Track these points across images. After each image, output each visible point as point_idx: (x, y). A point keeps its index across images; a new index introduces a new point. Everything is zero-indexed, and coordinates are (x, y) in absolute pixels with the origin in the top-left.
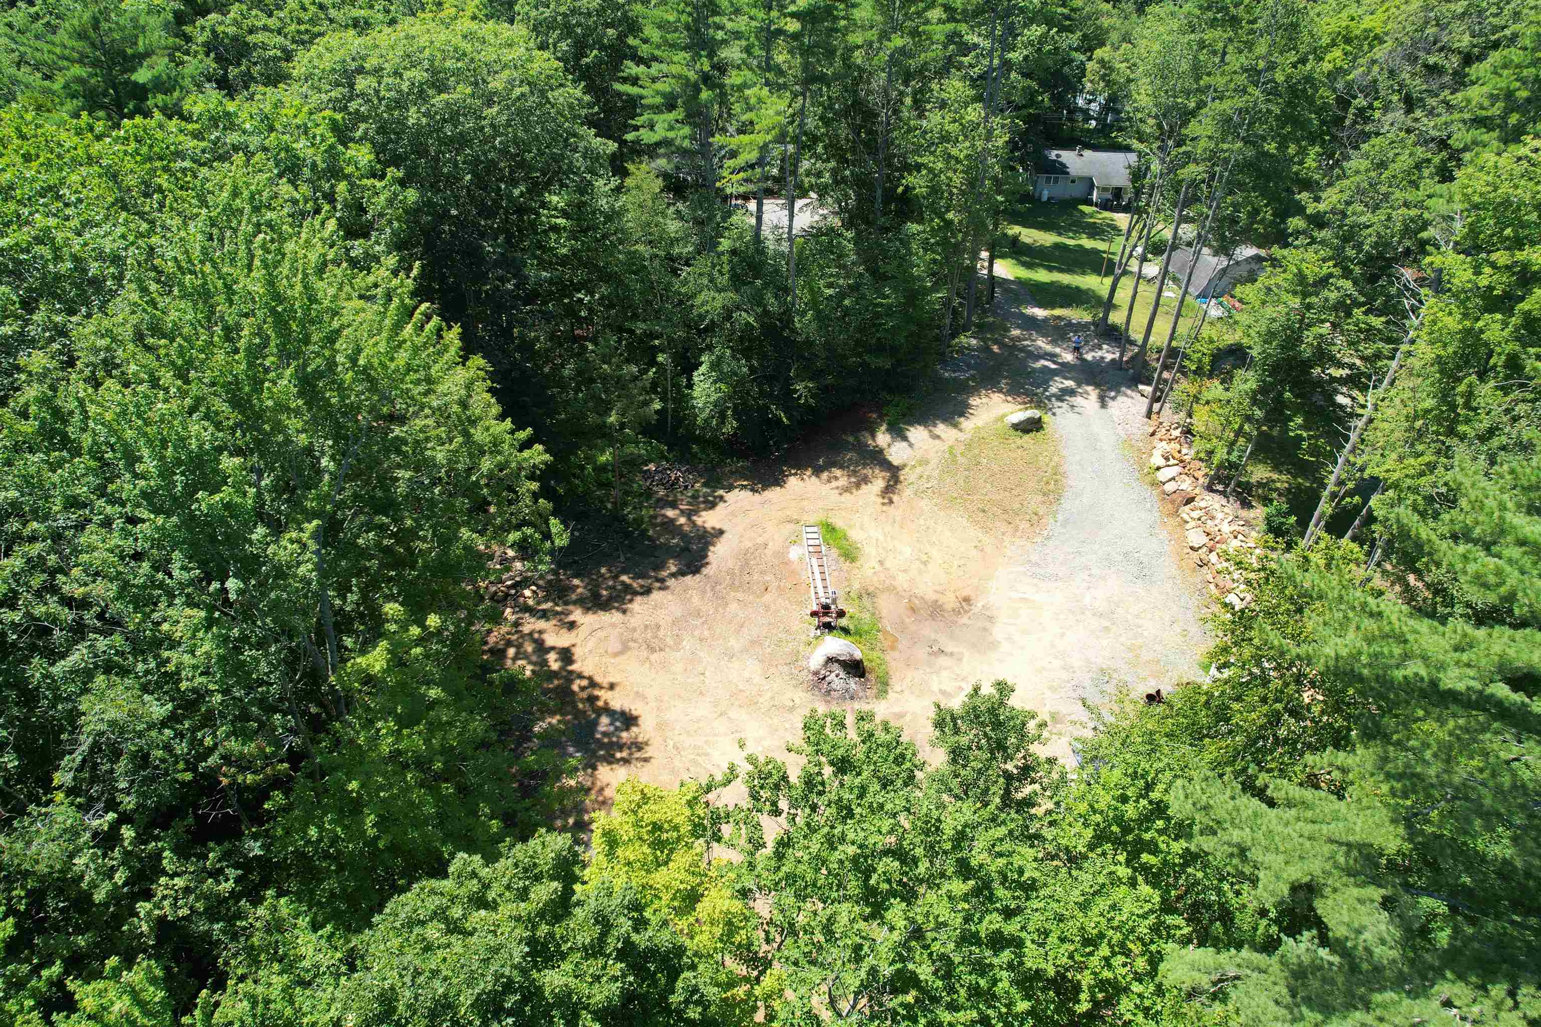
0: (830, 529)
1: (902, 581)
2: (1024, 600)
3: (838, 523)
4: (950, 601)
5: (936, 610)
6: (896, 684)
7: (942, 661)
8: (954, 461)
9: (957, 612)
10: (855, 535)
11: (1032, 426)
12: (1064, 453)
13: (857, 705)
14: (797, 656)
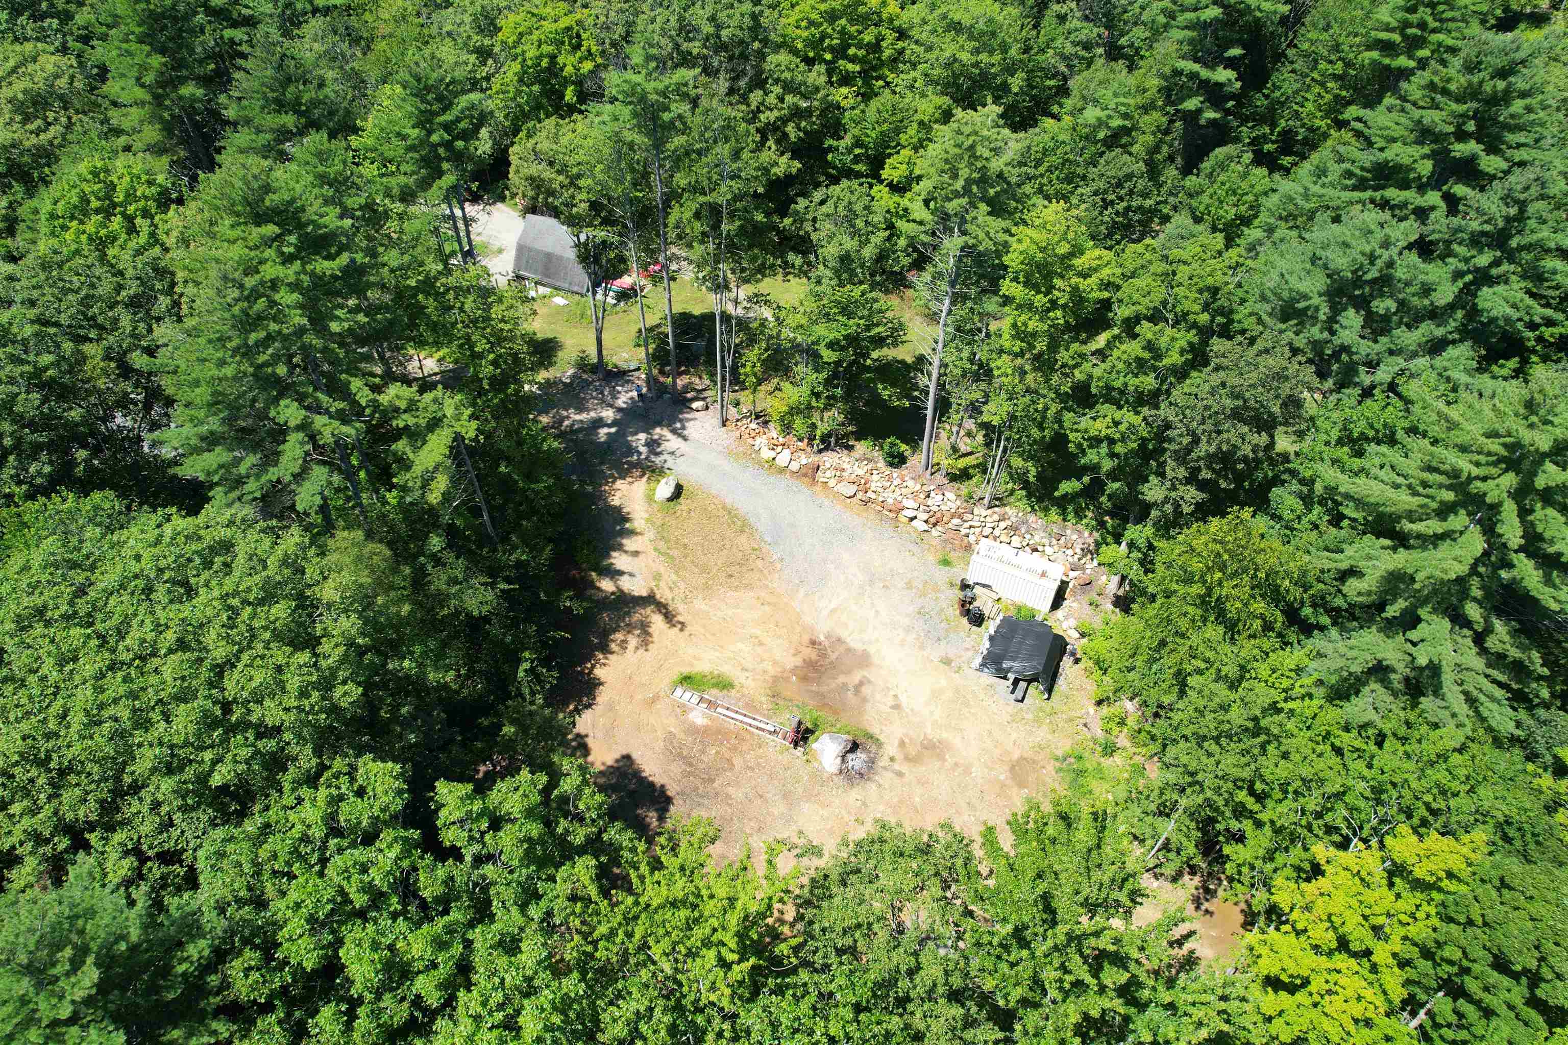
0: (686, 680)
1: (772, 671)
3: (684, 670)
4: (808, 653)
5: (813, 667)
6: (875, 730)
7: (866, 690)
9: (822, 655)
10: (702, 667)
11: (677, 492)
12: (714, 491)
13: (883, 762)
14: (817, 773)
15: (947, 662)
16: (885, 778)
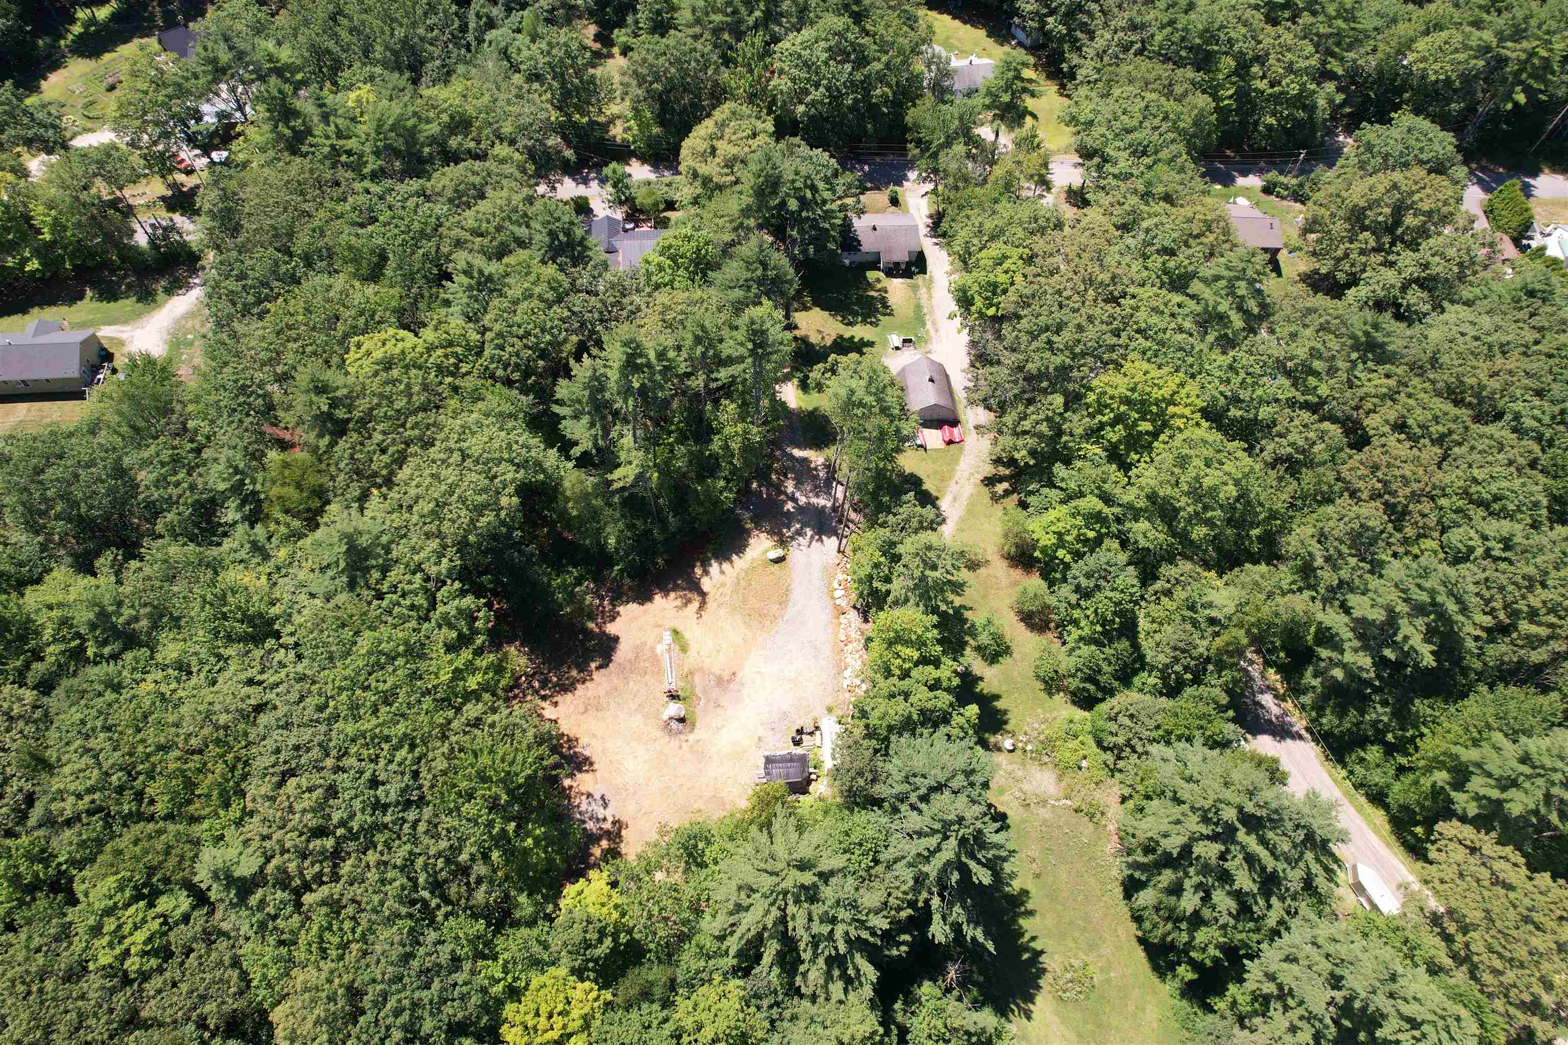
0: (676, 632)
1: (706, 666)
2: (759, 673)
3: (680, 628)
4: (726, 675)
5: (720, 681)
6: (698, 725)
7: (719, 711)
8: (737, 585)
9: (729, 681)
10: (687, 635)
11: (779, 560)
12: (794, 575)
13: (682, 737)
14: (658, 713)
15: (760, 739)
16: (674, 742)
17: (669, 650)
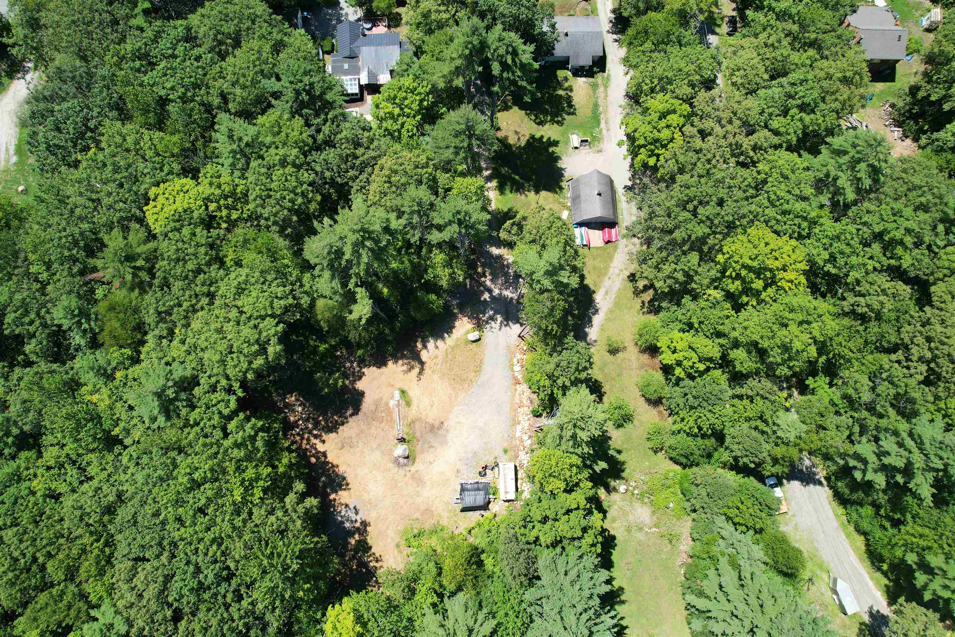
0: (403, 391)
1: (423, 417)
2: (459, 422)
3: (406, 388)
4: (437, 424)
5: (432, 428)
6: (417, 460)
7: (431, 450)
8: (447, 356)
9: (439, 429)
10: (411, 393)
11: (476, 341)
12: (486, 352)
13: (407, 469)
14: (391, 451)
15: (458, 471)
16: (402, 472)
17: (398, 405)
